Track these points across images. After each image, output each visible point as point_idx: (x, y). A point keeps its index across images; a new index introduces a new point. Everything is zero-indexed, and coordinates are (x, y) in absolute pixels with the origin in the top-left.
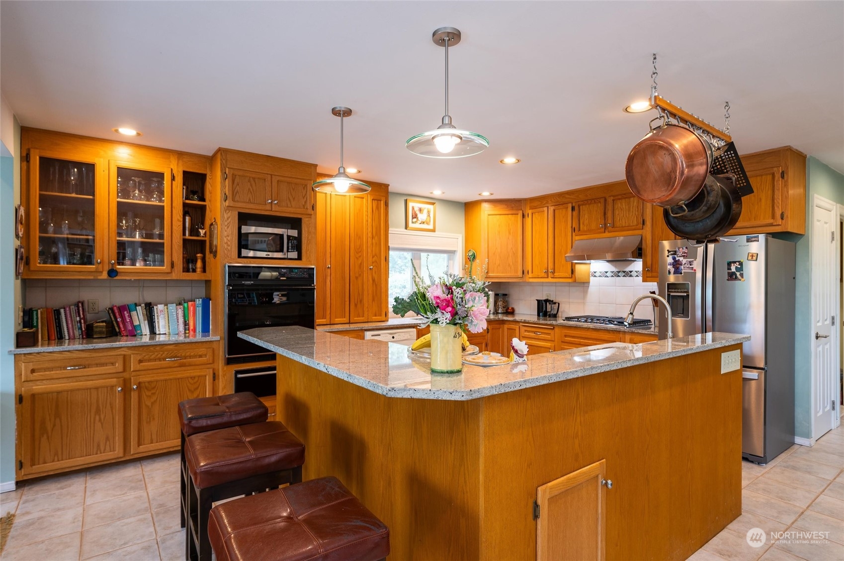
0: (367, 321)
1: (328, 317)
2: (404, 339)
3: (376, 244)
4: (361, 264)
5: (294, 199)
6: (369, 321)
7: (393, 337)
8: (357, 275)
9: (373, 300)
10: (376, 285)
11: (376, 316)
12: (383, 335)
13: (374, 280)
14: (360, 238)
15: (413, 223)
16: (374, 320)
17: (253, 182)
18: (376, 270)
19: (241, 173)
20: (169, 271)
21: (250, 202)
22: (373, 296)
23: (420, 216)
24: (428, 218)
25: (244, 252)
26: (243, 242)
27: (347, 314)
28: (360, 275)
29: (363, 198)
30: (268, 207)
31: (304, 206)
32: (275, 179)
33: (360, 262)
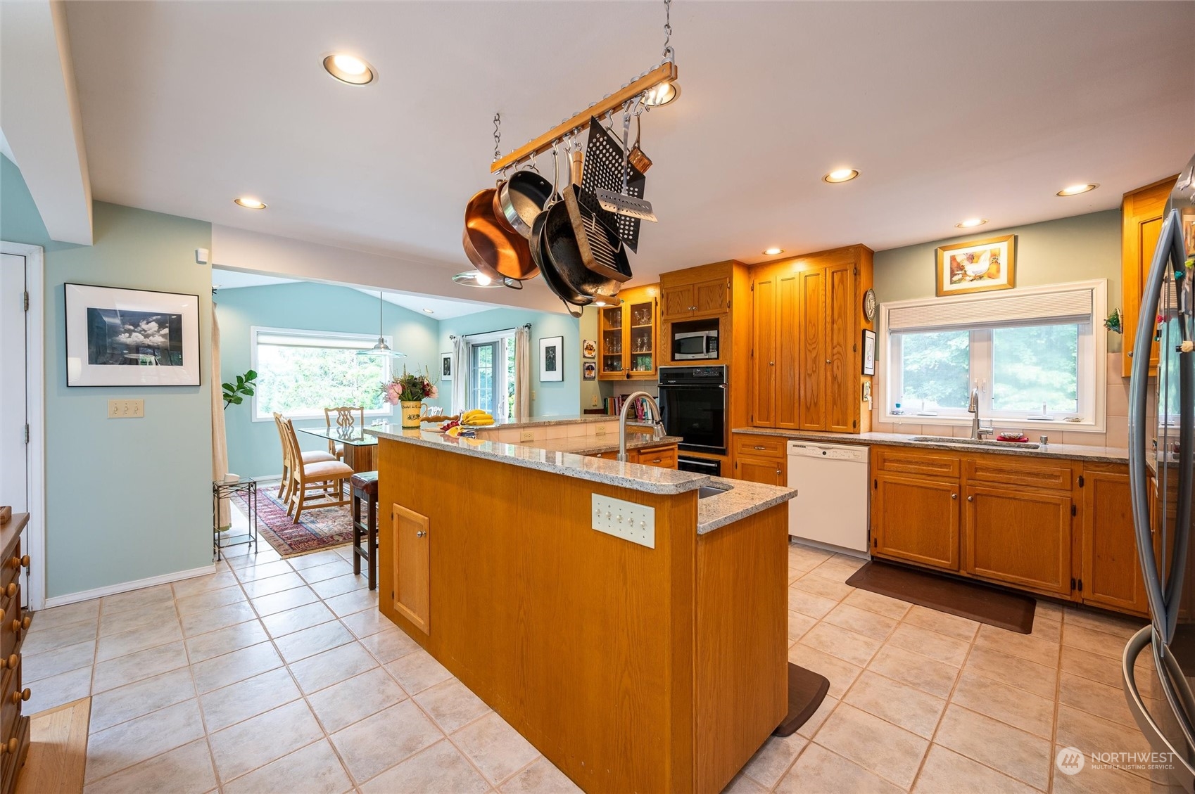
0: (824, 429)
1: (772, 419)
2: (843, 458)
3: (839, 329)
4: (815, 357)
5: (712, 301)
6: (827, 430)
7: (824, 453)
8: (809, 372)
9: (834, 403)
10: (839, 386)
11: (838, 425)
12: (809, 448)
13: (834, 378)
14: (814, 325)
15: (952, 282)
16: (833, 430)
17: (681, 296)
18: (839, 364)
19: (672, 291)
20: (654, 373)
21: (679, 313)
22: (834, 399)
23: (971, 269)
24: (994, 267)
25: (678, 356)
26: (677, 347)
27: (797, 418)
28: (814, 372)
29: (818, 274)
30: (691, 314)
31: (720, 306)
32: (696, 288)
33: (814, 355)
